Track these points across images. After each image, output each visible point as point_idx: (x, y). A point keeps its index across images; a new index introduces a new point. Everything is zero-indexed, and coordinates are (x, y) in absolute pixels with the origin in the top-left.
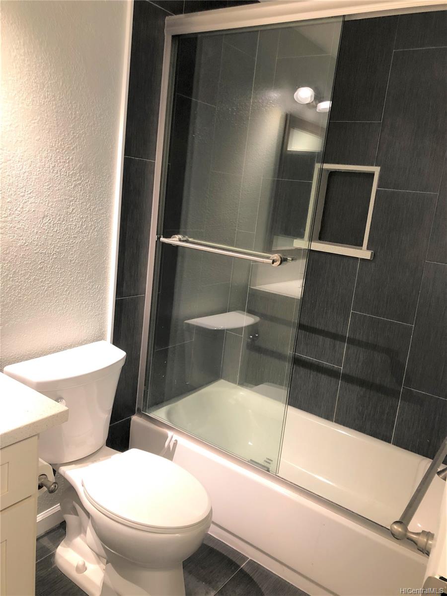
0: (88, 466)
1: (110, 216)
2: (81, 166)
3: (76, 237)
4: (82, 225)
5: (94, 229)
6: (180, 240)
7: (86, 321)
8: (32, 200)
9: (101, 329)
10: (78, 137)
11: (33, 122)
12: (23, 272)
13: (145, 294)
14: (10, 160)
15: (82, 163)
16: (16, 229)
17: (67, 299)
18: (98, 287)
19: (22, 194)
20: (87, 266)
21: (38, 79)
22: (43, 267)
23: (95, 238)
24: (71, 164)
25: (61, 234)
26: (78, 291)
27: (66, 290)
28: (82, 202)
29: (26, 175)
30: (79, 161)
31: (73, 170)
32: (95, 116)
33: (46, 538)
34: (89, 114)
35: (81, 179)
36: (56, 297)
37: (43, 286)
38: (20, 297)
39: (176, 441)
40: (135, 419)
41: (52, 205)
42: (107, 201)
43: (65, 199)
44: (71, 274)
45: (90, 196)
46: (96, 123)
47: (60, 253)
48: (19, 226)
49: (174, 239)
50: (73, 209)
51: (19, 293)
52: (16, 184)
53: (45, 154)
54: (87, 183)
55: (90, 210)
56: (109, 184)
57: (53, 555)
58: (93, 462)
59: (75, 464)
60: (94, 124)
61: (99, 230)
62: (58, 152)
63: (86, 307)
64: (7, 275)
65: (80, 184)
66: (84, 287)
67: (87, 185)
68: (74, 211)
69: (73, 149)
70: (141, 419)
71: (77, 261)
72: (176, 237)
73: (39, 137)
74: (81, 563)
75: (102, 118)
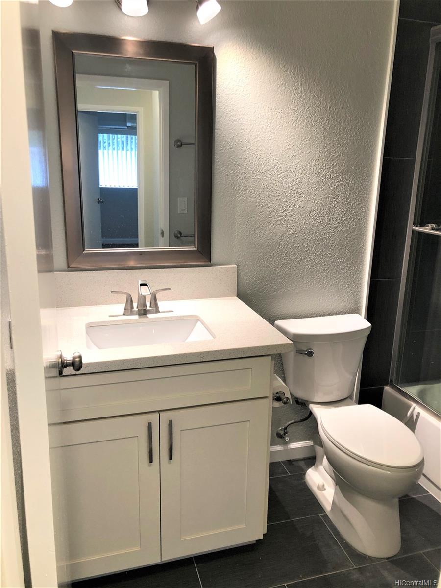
0: (330, 408)
1: (369, 210)
2: (343, 170)
3: (337, 227)
4: (342, 217)
5: (353, 220)
6: (433, 229)
7: (343, 296)
8: (302, 199)
9: (356, 305)
10: (342, 147)
11: (305, 140)
12: (293, 253)
13: (401, 278)
14: (287, 171)
15: (344, 168)
16: (289, 221)
17: (327, 276)
18: (355, 268)
19: (295, 195)
20: (346, 250)
21: (310, 108)
22: (308, 250)
23: (354, 228)
24: (335, 169)
25: (324, 224)
26: (337, 271)
27: (327, 269)
28: (343, 199)
29: (298, 180)
30: (342, 166)
31: (336, 173)
32: (357, 128)
33: (303, 462)
34: (352, 127)
35: (343, 180)
36: (318, 274)
37: (308, 265)
38: (290, 271)
39: (419, 413)
40: (387, 388)
41: (317, 202)
42: (366, 197)
43: (329, 197)
44: (331, 257)
45: (350, 193)
46: (358, 133)
47: (322, 239)
48: (291, 219)
49: (427, 228)
50: (335, 205)
51: (289, 268)
52: (291, 188)
53: (313, 163)
54: (348, 183)
55: (351, 204)
56: (368, 182)
57: (305, 474)
58: (336, 407)
59: (321, 405)
60: (356, 134)
61: (358, 221)
62: (325, 160)
63: (343, 284)
64: (281, 255)
65: (342, 184)
66: (342, 268)
67: (348, 185)
68: (336, 206)
69: (337, 157)
70: (393, 390)
71: (337, 247)
72: (428, 227)
73: (309, 151)
74: (321, 484)
75: (364, 128)
